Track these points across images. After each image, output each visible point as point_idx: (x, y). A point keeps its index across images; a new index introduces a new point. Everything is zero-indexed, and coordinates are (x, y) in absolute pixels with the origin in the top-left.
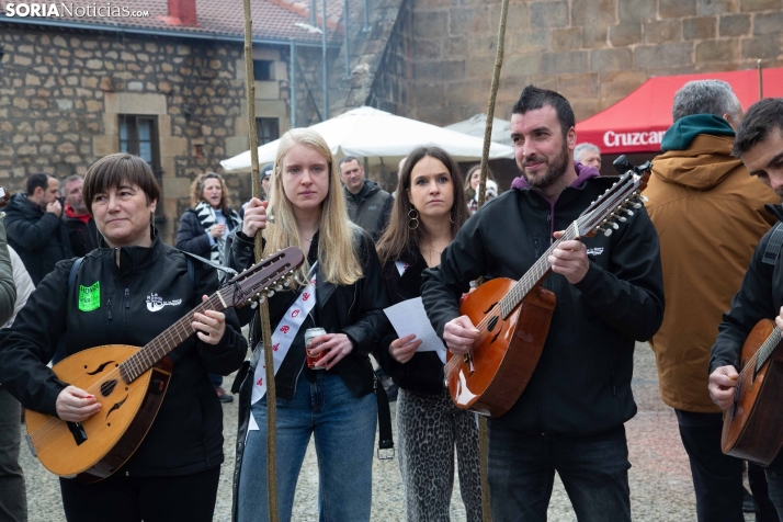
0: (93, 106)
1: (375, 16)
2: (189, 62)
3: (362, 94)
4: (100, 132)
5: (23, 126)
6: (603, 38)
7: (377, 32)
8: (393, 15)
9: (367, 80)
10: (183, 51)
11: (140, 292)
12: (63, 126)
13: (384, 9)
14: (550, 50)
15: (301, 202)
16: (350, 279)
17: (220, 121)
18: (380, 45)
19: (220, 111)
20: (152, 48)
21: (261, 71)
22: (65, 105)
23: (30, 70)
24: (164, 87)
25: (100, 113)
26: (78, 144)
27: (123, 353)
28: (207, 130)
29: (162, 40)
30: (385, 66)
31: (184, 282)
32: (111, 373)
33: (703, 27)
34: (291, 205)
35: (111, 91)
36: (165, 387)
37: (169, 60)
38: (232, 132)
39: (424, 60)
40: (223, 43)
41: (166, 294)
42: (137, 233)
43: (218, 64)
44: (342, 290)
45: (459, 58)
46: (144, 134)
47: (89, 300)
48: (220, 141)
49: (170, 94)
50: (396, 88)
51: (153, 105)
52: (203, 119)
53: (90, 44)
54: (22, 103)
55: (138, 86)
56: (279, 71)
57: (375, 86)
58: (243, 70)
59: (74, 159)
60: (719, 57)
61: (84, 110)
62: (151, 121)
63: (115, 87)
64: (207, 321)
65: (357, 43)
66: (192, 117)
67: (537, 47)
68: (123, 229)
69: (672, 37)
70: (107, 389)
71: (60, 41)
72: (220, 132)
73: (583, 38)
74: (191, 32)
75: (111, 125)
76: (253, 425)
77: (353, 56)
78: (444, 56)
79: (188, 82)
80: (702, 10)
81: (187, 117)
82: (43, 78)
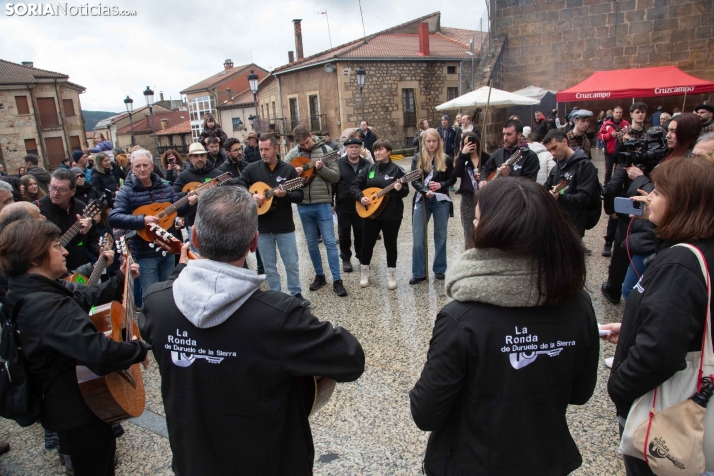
0: (394, 86)
1: (493, 50)
2: (427, 69)
3: (486, 80)
4: (396, 95)
5: (372, 95)
6: (579, 56)
7: (493, 56)
8: (499, 49)
9: (488, 75)
10: (425, 65)
11: (384, 174)
12: (385, 94)
13: (496, 47)
14: (559, 61)
15: (431, 150)
16: (444, 170)
17: (437, 89)
18: (494, 61)
19: (437, 85)
20: (414, 65)
21: (452, 70)
22: (385, 87)
23: (374, 75)
24: (418, 78)
25: (396, 89)
26: (389, 100)
27: (378, 190)
28: (432, 92)
29: (418, 62)
30: (496, 68)
31: (395, 173)
32: (375, 195)
33: (618, 52)
34: (428, 151)
35: (401, 80)
36: (387, 200)
37: (419, 68)
38: (441, 93)
39: (511, 65)
40: (438, 61)
41: (390, 175)
42: (385, 160)
43: (437, 69)
44: (441, 173)
45: (524, 64)
46: (411, 95)
47: (372, 175)
48: (437, 96)
49: (420, 81)
50: (500, 77)
51: (414, 85)
52: (431, 89)
53: (393, 65)
54: (371, 87)
55: (409, 78)
56: (459, 70)
57: (491, 77)
58: (445, 70)
59: (388, 105)
60: (624, 63)
61: (391, 88)
62: (412, 90)
63: (402, 79)
64: (397, 186)
65: (486, 61)
66: (428, 88)
67: (553, 60)
68: (381, 159)
69: (606, 55)
70: (374, 198)
71: (384, 65)
72: (437, 93)
73: (571, 56)
74: (427, 58)
75: (400, 92)
76: (416, 208)
77: (484, 66)
78: (518, 64)
79: (426, 76)
80: (618, 45)
81: (426, 88)
82: (378, 78)
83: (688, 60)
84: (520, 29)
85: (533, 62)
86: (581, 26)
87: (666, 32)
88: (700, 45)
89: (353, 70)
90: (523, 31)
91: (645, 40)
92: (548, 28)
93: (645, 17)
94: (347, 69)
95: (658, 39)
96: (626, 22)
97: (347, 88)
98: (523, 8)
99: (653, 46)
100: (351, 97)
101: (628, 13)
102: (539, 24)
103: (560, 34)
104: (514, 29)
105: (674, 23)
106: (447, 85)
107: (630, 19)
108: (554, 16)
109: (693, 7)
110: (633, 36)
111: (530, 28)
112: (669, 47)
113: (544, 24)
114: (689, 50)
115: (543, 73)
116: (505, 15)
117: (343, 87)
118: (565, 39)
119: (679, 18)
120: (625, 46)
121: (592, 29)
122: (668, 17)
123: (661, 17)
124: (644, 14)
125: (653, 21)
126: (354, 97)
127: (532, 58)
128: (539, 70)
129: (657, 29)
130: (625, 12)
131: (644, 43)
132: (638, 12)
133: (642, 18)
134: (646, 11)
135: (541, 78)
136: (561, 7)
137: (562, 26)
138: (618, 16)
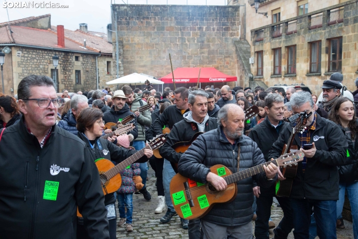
0: (46, 67)
2: (64, 56)
4: (47, 73)
6: (164, 58)
10: (63, 54)
12: (41, 72)
14: (153, 60)
17: (70, 71)
19: (70, 68)
21: (77, 58)
22: (41, 67)
23: (35, 58)
24: (60, 62)
25: (48, 68)
28: (67, 73)
33: (184, 57)
35: (50, 63)
37: (60, 56)
38: (72, 73)
40: (70, 52)
43: (69, 57)
45: (133, 60)
46: (56, 74)
48: (70, 75)
49: (61, 64)
52: (67, 70)
53: (46, 52)
54: (34, 66)
56: (81, 59)
58: (74, 57)
60: (187, 64)
67: (150, 59)
69: (178, 59)
71: (40, 52)
72: (70, 73)
73: (160, 58)
74: (64, 49)
75: (49, 71)
78: (130, 59)
79: (63, 62)
80: (184, 54)
81: (64, 69)
82: (38, 60)
83: (216, 65)
84: (130, 39)
85: (138, 59)
86: (164, 42)
87: (206, 50)
88: (220, 58)
89: (22, 53)
90: (132, 41)
91: (196, 53)
92: (147, 40)
93: (196, 41)
94: (19, 52)
95: (202, 53)
96: (187, 42)
97: (19, 65)
98: (132, 27)
99: (200, 56)
100: (21, 72)
101: (188, 38)
102: (141, 38)
103: (153, 45)
104: (126, 38)
105: (209, 46)
106: (75, 68)
107: (189, 41)
108: (149, 34)
109: (216, 40)
110: (191, 50)
111: (137, 40)
112: (208, 58)
113: (144, 38)
114: (216, 60)
115: (144, 66)
116: (121, 30)
117: (17, 64)
118: (157, 48)
119: (211, 44)
120: (187, 55)
121: (170, 44)
122: (206, 43)
123: (203, 42)
124: (195, 39)
125: (199, 44)
126: (23, 73)
127: (138, 57)
128: (142, 64)
129: (202, 48)
130: (186, 37)
131: (196, 54)
132: (192, 38)
133: (194, 42)
134: (196, 38)
135: (144, 69)
136: (153, 30)
137: (154, 41)
138: (182, 39)
